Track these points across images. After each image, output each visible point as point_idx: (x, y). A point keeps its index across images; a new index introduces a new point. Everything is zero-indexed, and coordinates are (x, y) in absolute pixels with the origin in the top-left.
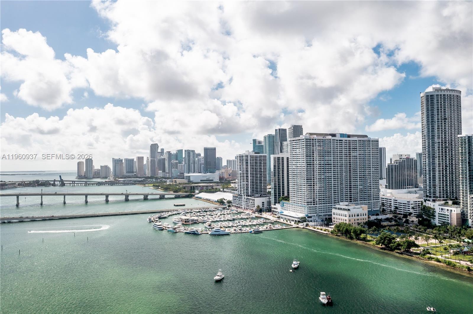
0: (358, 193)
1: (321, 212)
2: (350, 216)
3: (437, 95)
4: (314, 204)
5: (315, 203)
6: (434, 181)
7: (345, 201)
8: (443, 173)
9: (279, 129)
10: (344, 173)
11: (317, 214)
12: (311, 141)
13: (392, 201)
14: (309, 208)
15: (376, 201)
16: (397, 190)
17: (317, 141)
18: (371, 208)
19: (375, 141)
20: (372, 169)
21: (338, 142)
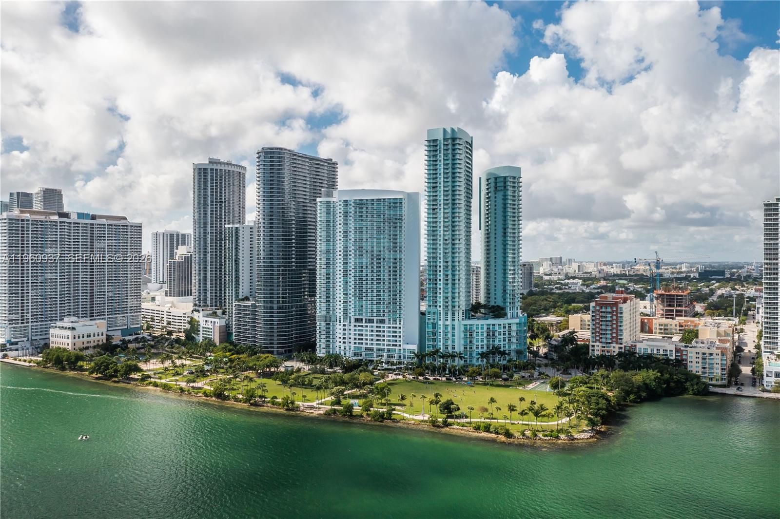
0: (105, 303)
1: (36, 335)
2: (74, 338)
3: (212, 170)
4: (22, 323)
5: (25, 321)
6: (205, 284)
7: (82, 317)
8: (216, 274)
9: (18, 193)
10: (81, 274)
11: (28, 339)
12: (20, 222)
13: (165, 313)
14: (12, 329)
15: (136, 314)
16: (181, 297)
17: (30, 223)
18: (128, 324)
19: (135, 226)
20: (129, 267)
21: (72, 225)
